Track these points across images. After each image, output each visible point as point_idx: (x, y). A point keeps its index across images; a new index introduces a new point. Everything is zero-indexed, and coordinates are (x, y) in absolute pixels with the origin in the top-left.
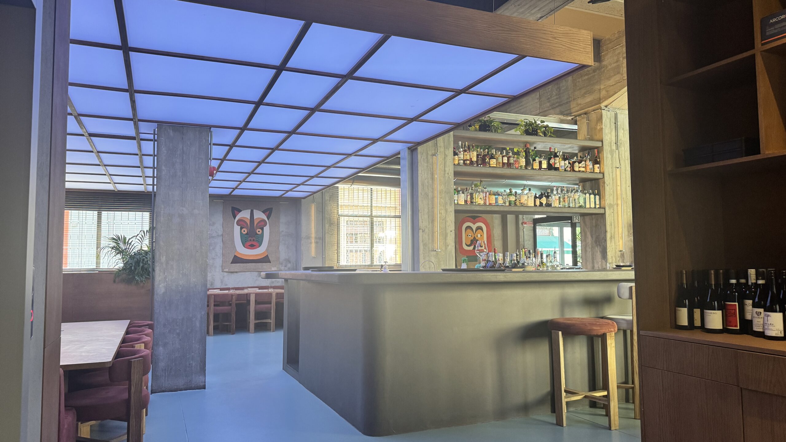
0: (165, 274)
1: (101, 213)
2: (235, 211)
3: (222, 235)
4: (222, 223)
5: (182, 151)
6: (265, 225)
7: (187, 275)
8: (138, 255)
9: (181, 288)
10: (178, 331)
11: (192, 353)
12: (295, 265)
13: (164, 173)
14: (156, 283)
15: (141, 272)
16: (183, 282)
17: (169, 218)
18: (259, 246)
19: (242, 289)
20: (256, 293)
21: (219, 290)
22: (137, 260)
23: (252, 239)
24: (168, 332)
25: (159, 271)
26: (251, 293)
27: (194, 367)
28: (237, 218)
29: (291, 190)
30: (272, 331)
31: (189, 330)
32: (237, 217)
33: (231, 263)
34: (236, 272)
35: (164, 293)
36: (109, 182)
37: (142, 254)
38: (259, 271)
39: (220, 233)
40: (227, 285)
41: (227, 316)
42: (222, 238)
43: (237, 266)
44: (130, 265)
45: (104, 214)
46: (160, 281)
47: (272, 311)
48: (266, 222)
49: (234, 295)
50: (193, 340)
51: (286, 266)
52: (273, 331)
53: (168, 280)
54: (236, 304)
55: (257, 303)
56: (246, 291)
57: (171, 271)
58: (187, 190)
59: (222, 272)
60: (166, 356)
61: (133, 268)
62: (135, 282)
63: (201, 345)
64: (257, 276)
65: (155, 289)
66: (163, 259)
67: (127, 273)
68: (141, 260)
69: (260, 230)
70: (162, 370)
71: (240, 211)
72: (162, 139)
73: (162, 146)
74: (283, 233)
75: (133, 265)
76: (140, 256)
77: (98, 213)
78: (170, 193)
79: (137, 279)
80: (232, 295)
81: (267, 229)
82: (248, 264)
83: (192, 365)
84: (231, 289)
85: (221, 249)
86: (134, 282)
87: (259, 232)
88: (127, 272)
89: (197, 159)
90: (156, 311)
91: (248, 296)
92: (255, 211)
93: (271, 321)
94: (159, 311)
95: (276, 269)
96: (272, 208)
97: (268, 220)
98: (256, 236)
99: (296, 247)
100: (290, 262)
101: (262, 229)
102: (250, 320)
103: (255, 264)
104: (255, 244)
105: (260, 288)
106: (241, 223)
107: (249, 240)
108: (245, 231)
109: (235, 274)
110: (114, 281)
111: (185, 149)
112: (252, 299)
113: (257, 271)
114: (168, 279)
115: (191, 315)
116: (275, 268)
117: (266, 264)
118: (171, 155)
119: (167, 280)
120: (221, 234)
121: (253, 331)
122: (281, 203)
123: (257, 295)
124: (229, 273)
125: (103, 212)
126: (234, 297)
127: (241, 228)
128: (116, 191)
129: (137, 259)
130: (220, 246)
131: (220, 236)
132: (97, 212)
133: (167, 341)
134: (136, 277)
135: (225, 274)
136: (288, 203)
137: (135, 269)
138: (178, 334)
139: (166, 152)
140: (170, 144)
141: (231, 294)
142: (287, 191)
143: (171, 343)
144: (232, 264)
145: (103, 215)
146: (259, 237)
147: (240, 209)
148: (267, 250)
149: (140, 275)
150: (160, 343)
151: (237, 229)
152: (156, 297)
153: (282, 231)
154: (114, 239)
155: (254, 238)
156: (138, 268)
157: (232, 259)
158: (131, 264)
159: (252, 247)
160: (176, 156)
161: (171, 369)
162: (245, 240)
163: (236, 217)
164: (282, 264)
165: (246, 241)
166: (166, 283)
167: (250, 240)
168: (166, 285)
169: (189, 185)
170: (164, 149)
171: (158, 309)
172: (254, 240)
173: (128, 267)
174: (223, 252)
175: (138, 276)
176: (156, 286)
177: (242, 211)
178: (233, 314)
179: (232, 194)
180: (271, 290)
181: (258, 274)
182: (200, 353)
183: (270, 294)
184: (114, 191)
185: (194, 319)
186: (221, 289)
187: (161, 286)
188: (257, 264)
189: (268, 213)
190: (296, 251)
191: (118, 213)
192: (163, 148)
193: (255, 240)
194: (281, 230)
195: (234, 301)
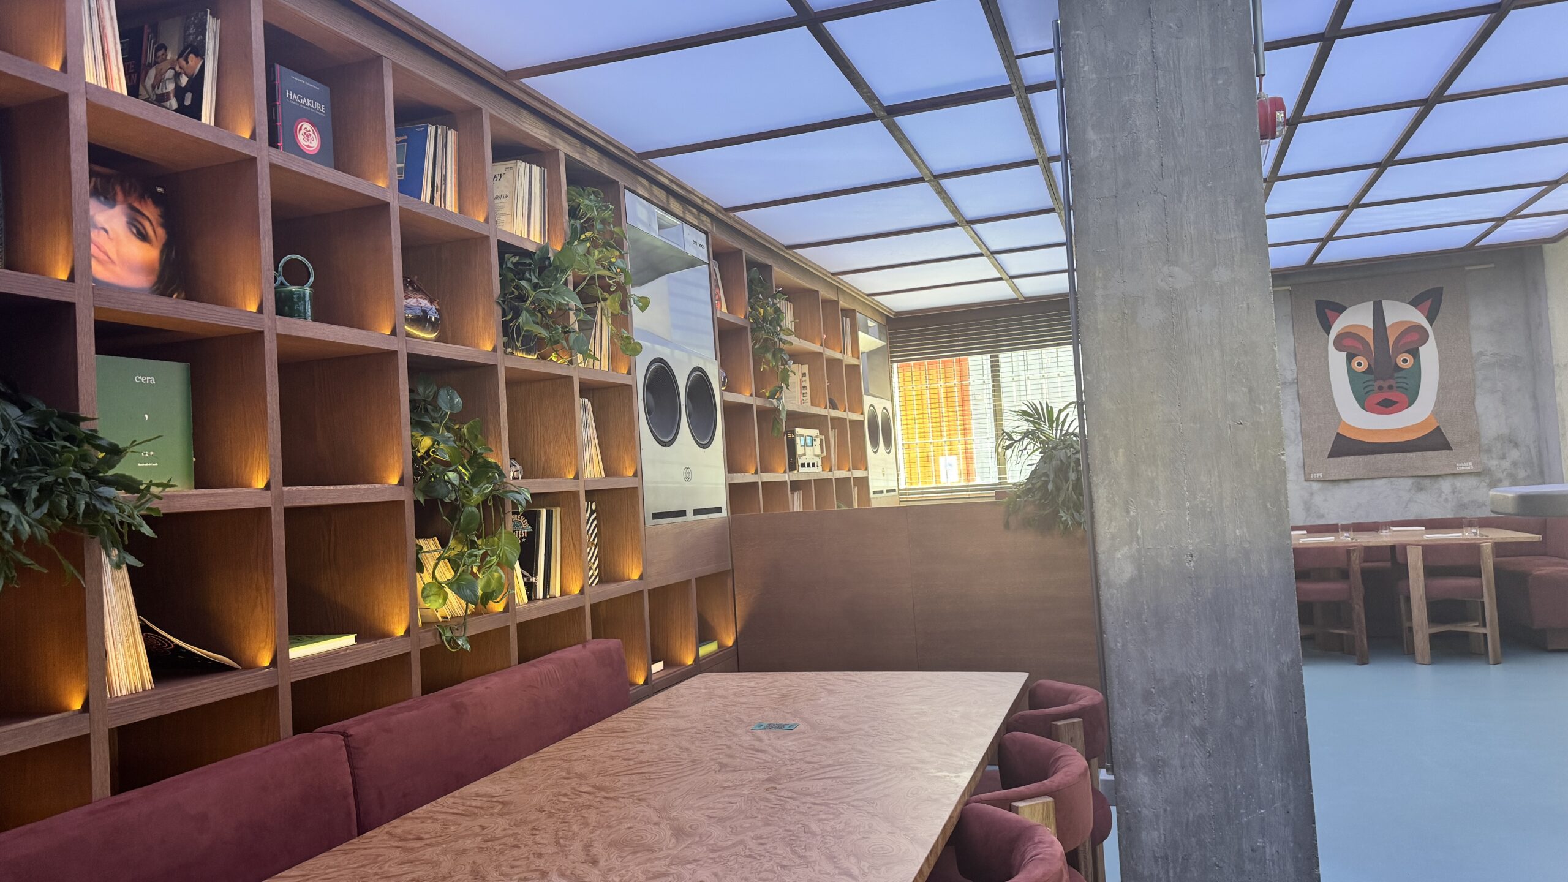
0: (1132, 513)
1: (997, 356)
2: (1327, 313)
3: (1296, 382)
4: (1292, 348)
5: (1150, 58)
6: (1424, 338)
7: (1211, 512)
8: (1062, 449)
9: (1192, 564)
10: (1197, 722)
11: (1260, 809)
12: (1534, 452)
13: (1093, 154)
14: (1103, 547)
15: (1075, 497)
16: (1198, 540)
17: (1126, 311)
18: (1411, 402)
19: (1375, 527)
20: (1423, 543)
21: (1305, 532)
22: (1059, 462)
23: (1385, 385)
24: (1161, 722)
25: (1108, 502)
26: (1409, 545)
27: (1273, 864)
28: (1336, 329)
29: (1514, 215)
30: (1491, 661)
31: (1239, 722)
32: (1333, 328)
33: (1330, 456)
34: (1347, 481)
35: (1132, 581)
36: (998, 275)
37: (1072, 447)
38: (1415, 474)
39: (1290, 375)
40: (1323, 516)
41: (1337, 611)
42: (1296, 388)
43: (1347, 465)
44: (1043, 479)
45: (1004, 358)
46: (1113, 537)
47: (1486, 600)
48: (1426, 331)
49: (1354, 550)
50: (1259, 760)
51: (1503, 458)
52: (1496, 663)
53: (1143, 534)
54: (1364, 572)
55: (1431, 572)
56: (1385, 538)
57: (1151, 501)
58: (1180, 201)
59: (1306, 481)
60: (1165, 810)
61: (1050, 486)
62: (1059, 527)
63: (1290, 782)
64: (1410, 491)
65: (1102, 569)
66: (1119, 460)
67: (1037, 502)
68: (1070, 463)
69: (1408, 357)
70: (1156, 859)
71: (1340, 309)
72: (1079, 32)
73: (1081, 60)
74: (1485, 357)
75: (1051, 479)
76: (1068, 451)
77: (991, 357)
78: (1121, 221)
79: (1063, 519)
80: (1348, 551)
81: (1429, 353)
82: (1379, 457)
83: (1265, 852)
84: (1342, 530)
85: (1295, 418)
86: (1057, 527)
87: (1404, 361)
88: (1036, 500)
89: (1210, 76)
90: (1112, 645)
91: (1395, 554)
92: (1386, 304)
93: (1487, 631)
94: (1123, 646)
95: (1472, 467)
96: (1442, 289)
97: (1431, 323)
98: (1396, 375)
99: (1534, 397)
100: (1516, 445)
101: (1415, 353)
102: (1410, 619)
103: (1401, 454)
104: (1395, 399)
105: (1432, 525)
106: (1349, 343)
107: (1376, 388)
108: (1362, 364)
109: (1344, 486)
110: (1007, 526)
111: (1160, 49)
112: (1415, 561)
113: (1409, 475)
114: (1142, 530)
115: (1240, 666)
116: (1467, 464)
117: (1436, 452)
118: (1112, 85)
119: (1139, 532)
120: (1294, 379)
121: (1427, 658)
122: (1467, 268)
123: (1428, 550)
124: (1326, 485)
125: (1001, 355)
126: (1354, 557)
127: (1350, 358)
128: (1020, 299)
129: (1061, 461)
130: (1292, 411)
131: (1291, 384)
132: (988, 356)
133: (1161, 753)
134: (1062, 514)
135: (1316, 486)
136: (1493, 265)
137: (1058, 488)
138: (1200, 733)
139: (1094, 76)
140: (1106, 45)
141: (1344, 547)
142: (1500, 221)
143: (1176, 762)
144: (1331, 459)
145: (1001, 360)
146: (1406, 378)
147: (1343, 304)
148: (1435, 413)
149: (1072, 505)
150: (1138, 760)
151: (1337, 360)
152: (1106, 594)
153: (1482, 353)
154: (1025, 413)
155: (1392, 382)
156: (1065, 487)
157: (1331, 445)
158: (1046, 475)
159: (1387, 406)
160: (1133, 81)
161: (1186, 858)
162: (1365, 388)
163: (1331, 328)
164: (1489, 451)
165: (1366, 393)
166: (1138, 543)
167: (1380, 388)
168: (1139, 551)
169: (1186, 179)
170: (1086, 68)
171: (1119, 639)
172: (1390, 387)
173: (1039, 484)
174: (1303, 426)
175: (1068, 511)
176: (1102, 557)
177: (1345, 309)
178: (1357, 607)
179: (1318, 261)
180: (1468, 535)
181: (1413, 484)
182: (1292, 811)
183: (1474, 549)
184: (1016, 300)
185: (1254, 681)
186: (1313, 530)
187: (1119, 555)
188: (1408, 455)
189: (1428, 303)
190: (1536, 409)
191: (1033, 354)
192: (1083, 67)
193: (1395, 385)
194: (1476, 350)
195: (1356, 564)
